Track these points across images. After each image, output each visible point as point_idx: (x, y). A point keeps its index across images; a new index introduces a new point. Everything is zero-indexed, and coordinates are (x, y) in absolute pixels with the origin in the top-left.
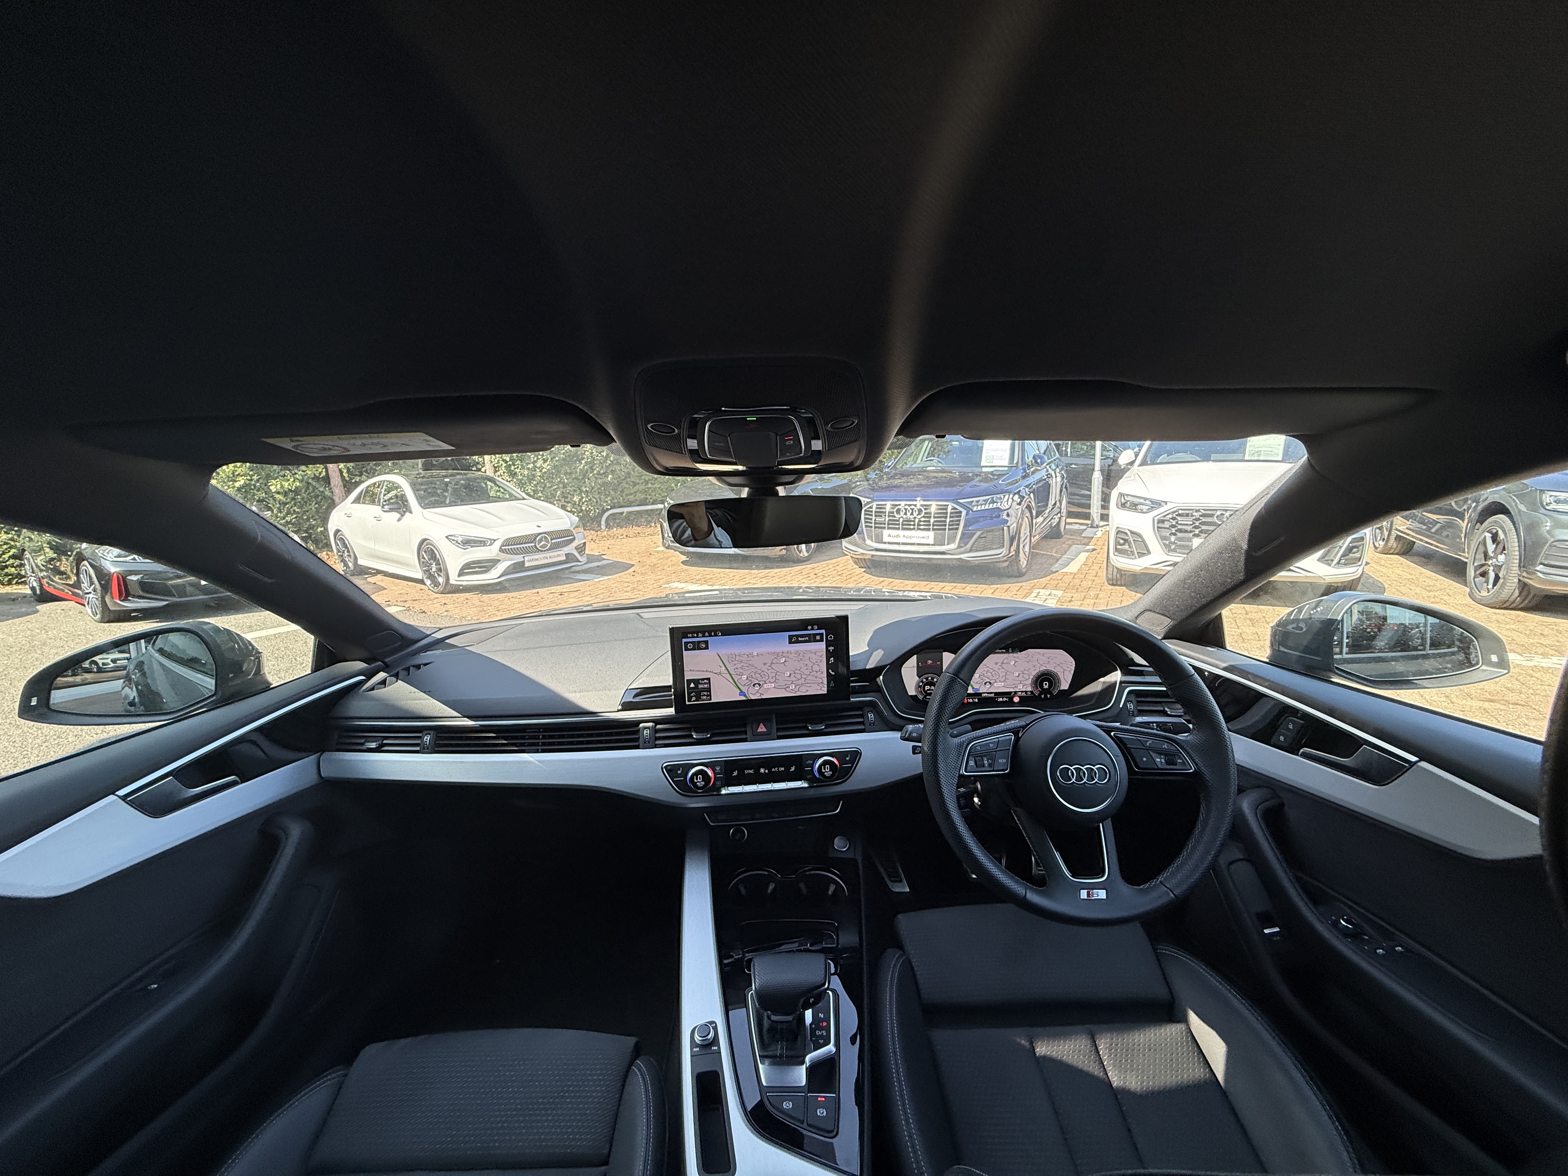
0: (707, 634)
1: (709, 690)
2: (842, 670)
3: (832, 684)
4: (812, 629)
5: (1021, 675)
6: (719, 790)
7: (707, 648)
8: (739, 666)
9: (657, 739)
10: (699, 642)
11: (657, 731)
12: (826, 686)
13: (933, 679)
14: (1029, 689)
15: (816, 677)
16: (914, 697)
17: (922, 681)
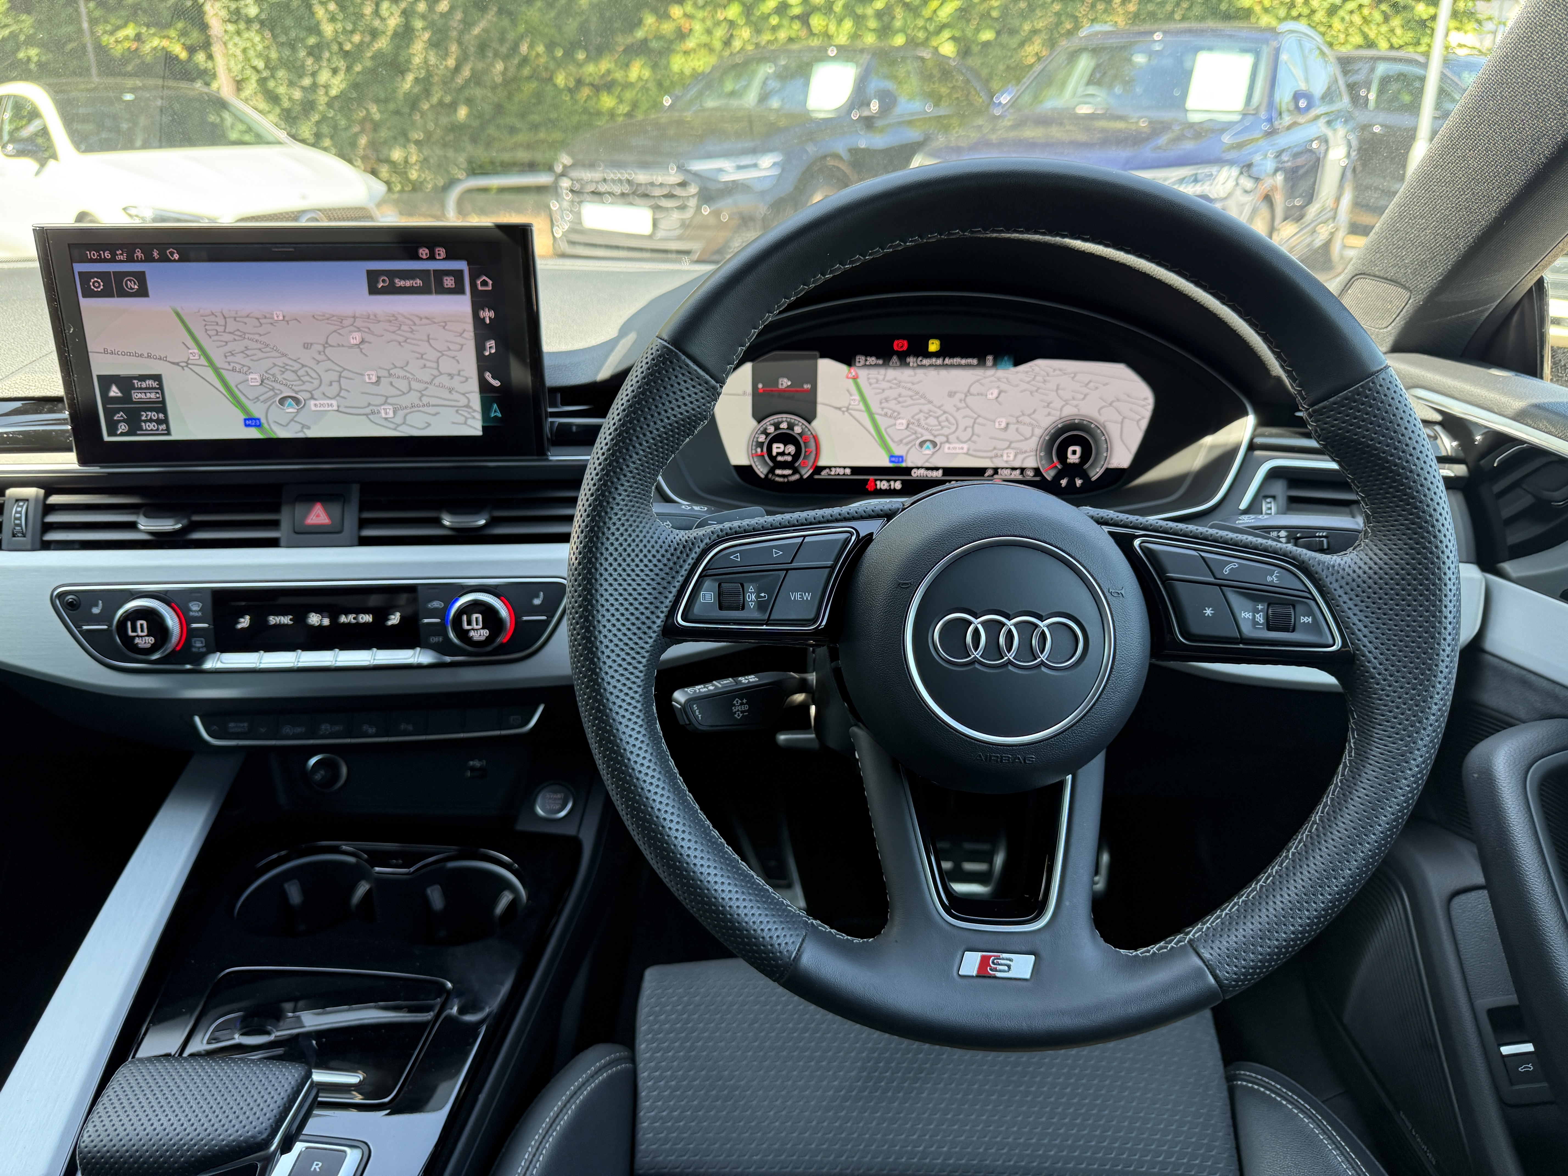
0: (139, 254)
1: (161, 407)
2: (520, 375)
3: (496, 412)
4: (432, 257)
5: (1012, 428)
6: (201, 658)
7: (143, 292)
8: (238, 346)
9: (48, 527)
10: (120, 276)
11: (50, 509)
12: (479, 416)
13: (791, 427)
14: (1031, 462)
15: (451, 390)
16: (745, 471)
17: (765, 432)
